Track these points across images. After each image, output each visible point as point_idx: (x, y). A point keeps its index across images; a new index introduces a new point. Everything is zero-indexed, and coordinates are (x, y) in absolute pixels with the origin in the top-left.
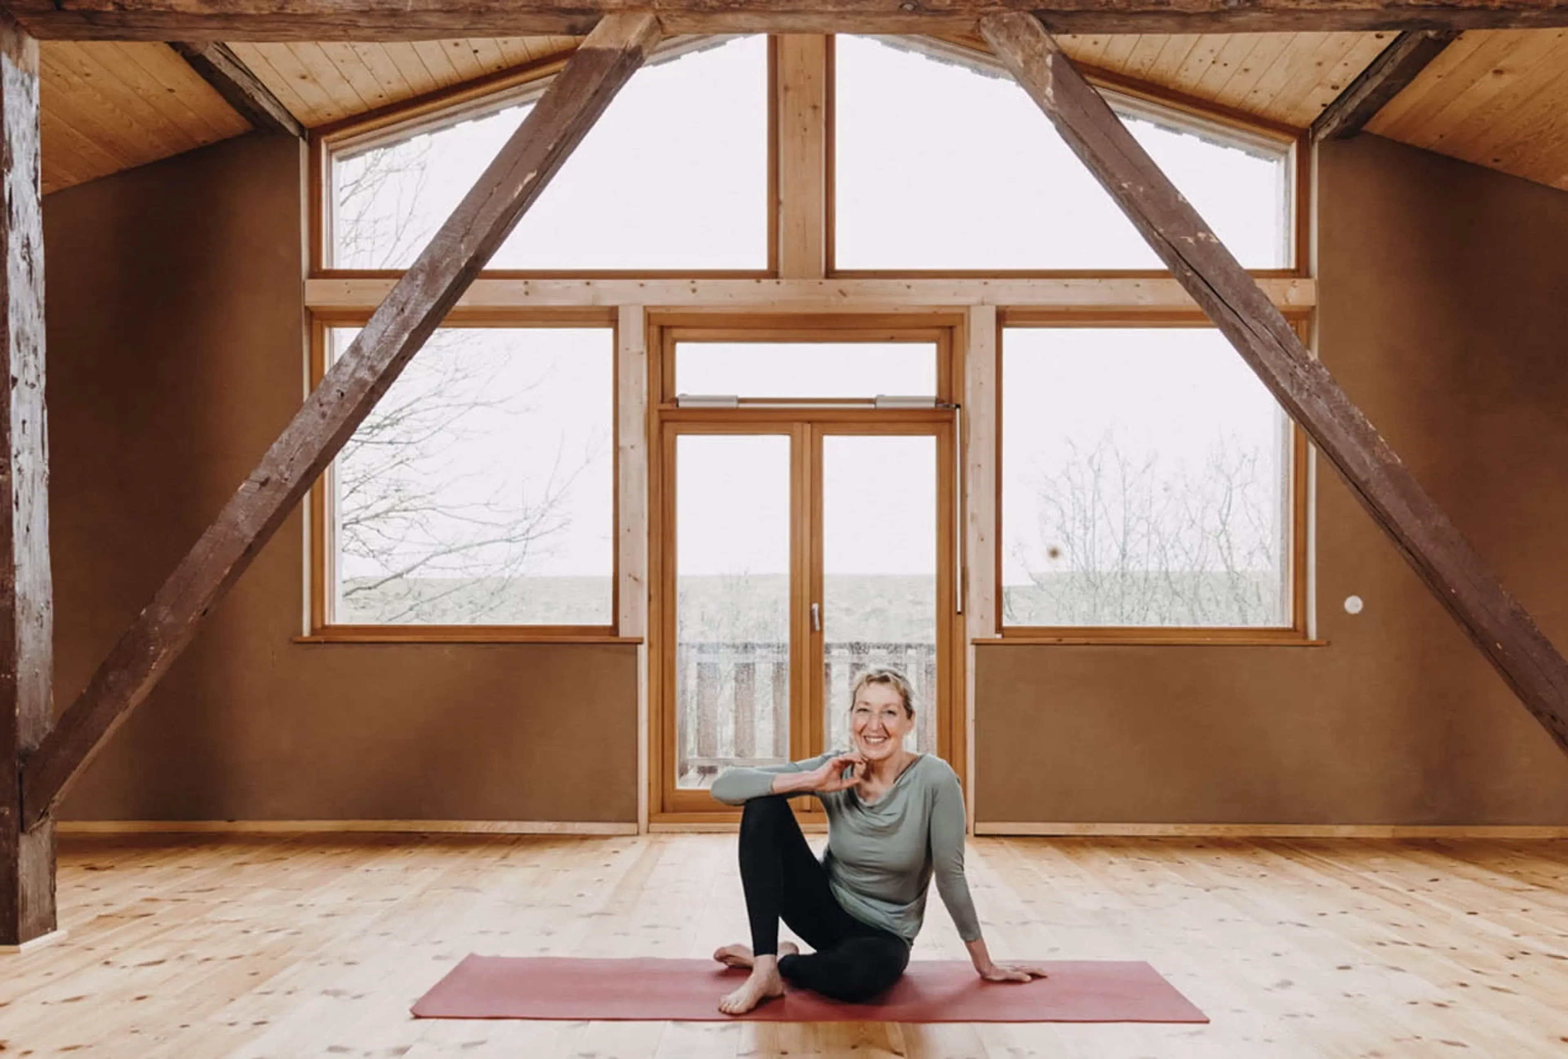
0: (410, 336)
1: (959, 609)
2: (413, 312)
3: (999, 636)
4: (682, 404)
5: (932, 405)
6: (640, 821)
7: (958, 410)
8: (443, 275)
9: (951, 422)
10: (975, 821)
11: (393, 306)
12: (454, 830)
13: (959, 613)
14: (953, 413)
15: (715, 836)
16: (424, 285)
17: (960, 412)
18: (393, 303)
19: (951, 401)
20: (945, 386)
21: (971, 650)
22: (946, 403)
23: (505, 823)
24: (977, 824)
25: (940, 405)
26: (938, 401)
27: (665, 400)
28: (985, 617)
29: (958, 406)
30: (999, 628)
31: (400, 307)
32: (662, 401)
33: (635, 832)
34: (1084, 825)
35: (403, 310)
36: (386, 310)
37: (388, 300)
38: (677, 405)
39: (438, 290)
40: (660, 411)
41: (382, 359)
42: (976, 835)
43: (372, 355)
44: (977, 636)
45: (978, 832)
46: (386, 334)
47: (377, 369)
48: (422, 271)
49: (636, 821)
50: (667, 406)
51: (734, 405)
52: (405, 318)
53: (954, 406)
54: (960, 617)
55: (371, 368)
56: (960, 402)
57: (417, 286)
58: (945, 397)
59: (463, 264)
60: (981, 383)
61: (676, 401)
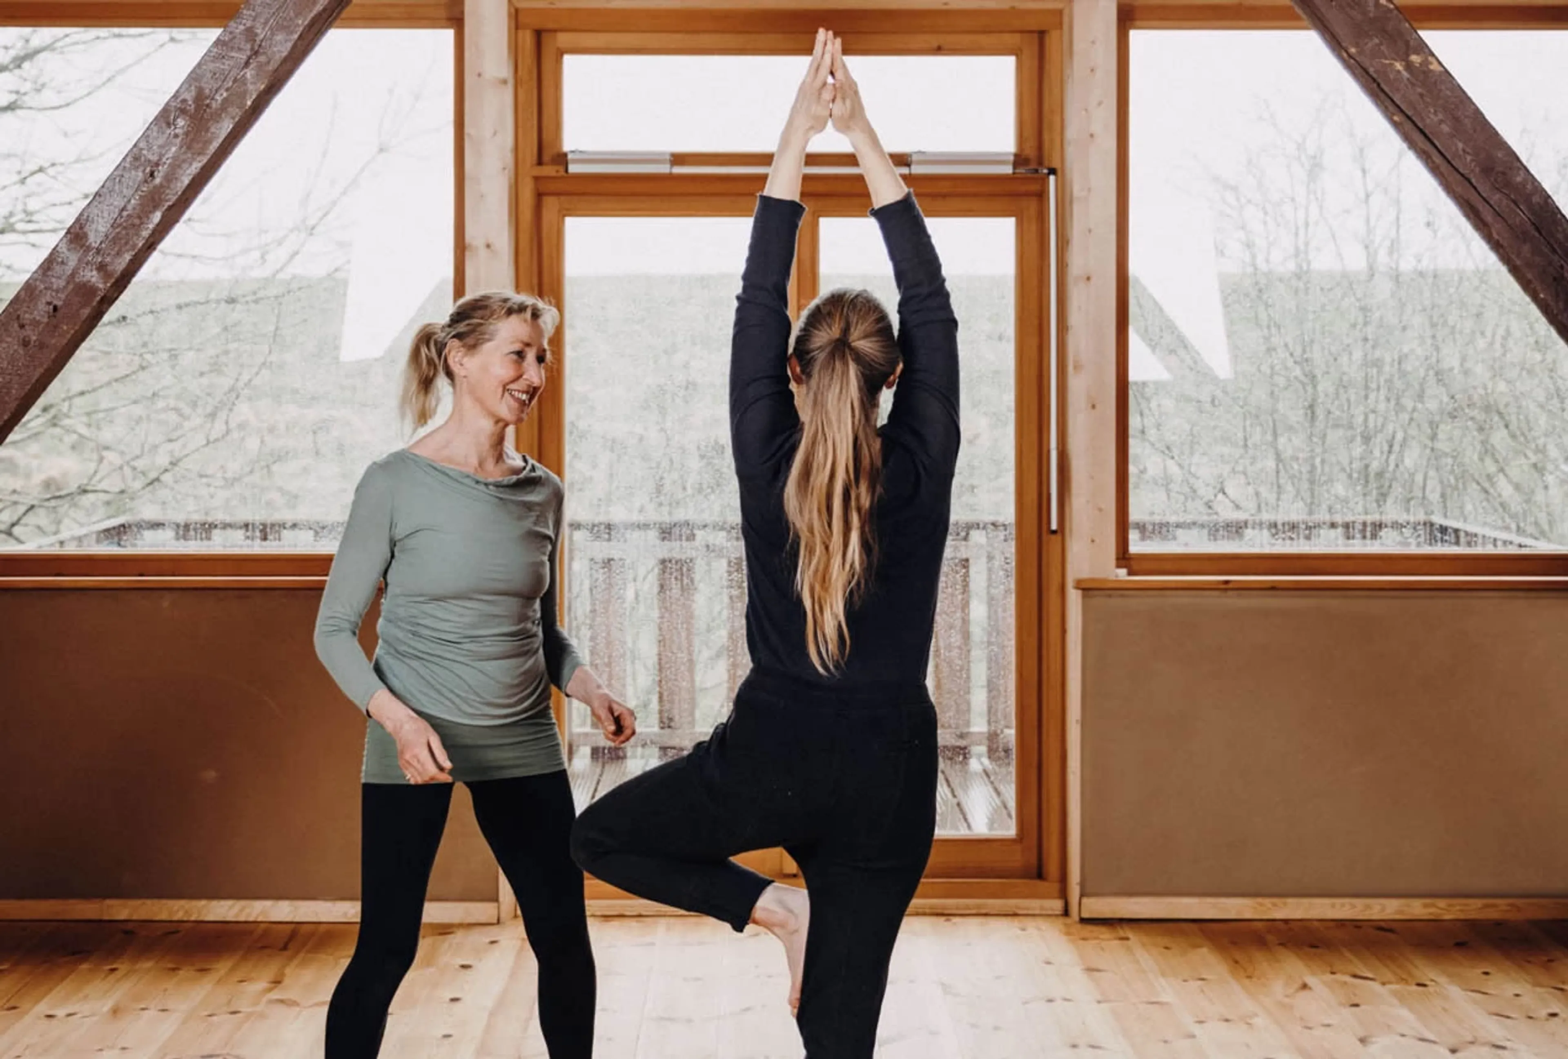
0: (163, 217)
1: (1054, 526)
2: (170, 178)
3: (1122, 573)
4: (573, 169)
5: (1008, 170)
6: (501, 899)
7: (1052, 178)
8: (217, 117)
9: (1041, 196)
10: (1082, 895)
11: (136, 168)
12: (179, 916)
13: (1054, 532)
14: (1044, 181)
15: (633, 923)
16: (187, 134)
17: (1056, 181)
18: (137, 164)
19: (1040, 163)
20: (1030, 132)
21: (1074, 598)
22: (1033, 166)
23: (268, 903)
24: (1085, 900)
25: (1021, 170)
26: (1019, 160)
27: (546, 158)
28: (1097, 541)
29: (1052, 171)
30: (1124, 558)
31: (148, 170)
32: (540, 162)
33: (495, 921)
34: (1267, 901)
35: (152, 174)
36: (127, 175)
37: (128, 159)
38: (566, 171)
39: (209, 142)
40: (537, 179)
41: (119, 254)
42: (1083, 921)
43: (103, 245)
44: (1085, 574)
45: (1085, 915)
46: (125, 214)
47: (109, 268)
48: (183, 111)
49: (496, 899)
50: (548, 170)
51: (664, 169)
52: (155, 187)
53: (1045, 171)
54: (1056, 538)
55: (102, 268)
56: (1056, 164)
57: (176, 136)
58: (1030, 152)
59: (249, 103)
60: (1092, 136)
61: (562, 159)
